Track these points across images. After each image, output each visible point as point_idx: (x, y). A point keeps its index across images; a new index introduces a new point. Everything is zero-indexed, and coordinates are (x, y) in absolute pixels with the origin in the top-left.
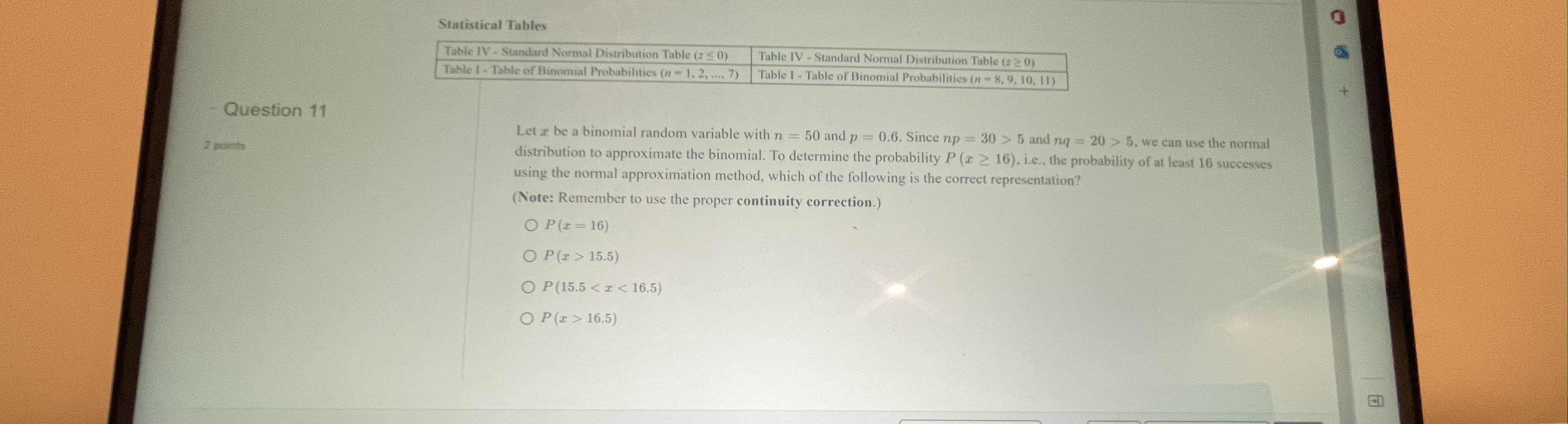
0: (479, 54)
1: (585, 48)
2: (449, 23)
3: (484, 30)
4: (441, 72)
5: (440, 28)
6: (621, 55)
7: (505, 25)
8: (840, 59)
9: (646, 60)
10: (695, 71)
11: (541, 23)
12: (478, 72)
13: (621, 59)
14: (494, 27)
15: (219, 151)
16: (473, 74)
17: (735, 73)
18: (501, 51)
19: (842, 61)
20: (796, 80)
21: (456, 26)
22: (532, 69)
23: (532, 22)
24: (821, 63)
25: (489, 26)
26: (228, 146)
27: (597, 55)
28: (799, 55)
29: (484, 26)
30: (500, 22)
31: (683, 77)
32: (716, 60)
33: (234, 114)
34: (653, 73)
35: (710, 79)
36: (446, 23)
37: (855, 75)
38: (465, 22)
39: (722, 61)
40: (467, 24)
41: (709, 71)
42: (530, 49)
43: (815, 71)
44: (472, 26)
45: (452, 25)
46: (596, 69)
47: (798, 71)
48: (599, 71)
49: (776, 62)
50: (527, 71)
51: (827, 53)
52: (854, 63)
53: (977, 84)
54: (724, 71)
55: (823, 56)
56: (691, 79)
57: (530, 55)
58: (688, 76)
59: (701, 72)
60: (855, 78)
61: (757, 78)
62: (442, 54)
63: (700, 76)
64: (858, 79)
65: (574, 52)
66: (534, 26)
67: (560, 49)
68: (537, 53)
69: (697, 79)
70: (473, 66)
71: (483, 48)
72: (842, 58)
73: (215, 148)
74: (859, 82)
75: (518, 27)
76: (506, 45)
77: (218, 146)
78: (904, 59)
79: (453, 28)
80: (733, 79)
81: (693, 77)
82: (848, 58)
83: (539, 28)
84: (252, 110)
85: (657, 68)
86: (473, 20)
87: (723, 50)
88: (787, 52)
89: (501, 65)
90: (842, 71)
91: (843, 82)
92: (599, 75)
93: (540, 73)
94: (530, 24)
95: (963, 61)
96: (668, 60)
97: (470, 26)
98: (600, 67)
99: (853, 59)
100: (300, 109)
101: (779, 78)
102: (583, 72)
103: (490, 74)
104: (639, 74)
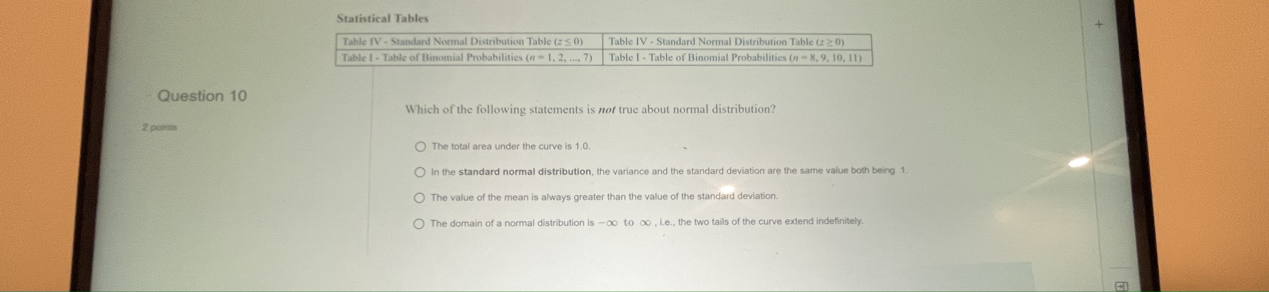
0: (372, 44)
1: (461, 38)
2: (346, 17)
3: (375, 23)
4: (340, 62)
5: (338, 22)
6: (492, 43)
7: (393, 18)
8: (679, 43)
9: (513, 46)
10: (555, 55)
11: (423, 16)
12: (371, 60)
13: (492, 46)
14: (384, 20)
15: (155, 132)
16: (367, 62)
17: (589, 56)
18: (390, 42)
19: (680, 44)
20: (641, 62)
21: (352, 20)
22: (417, 56)
23: (416, 15)
24: (663, 46)
25: (379, 20)
26: (163, 128)
27: (472, 44)
28: (644, 40)
29: (375, 20)
30: (389, 16)
31: (546, 61)
32: (573, 46)
33: (166, 100)
34: (520, 58)
35: (568, 62)
36: (343, 18)
37: (691, 56)
38: (359, 17)
39: (578, 46)
40: (361, 18)
41: (569, 56)
42: (415, 38)
43: (657, 53)
44: (365, 20)
45: (348, 20)
46: (472, 55)
47: (642, 54)
48: (474, 57)
49: (624, 46)
50: (412, 58)
51: (668, 38)
52: (690, 46)
53: (795, 63)
54: (580, 55)
55: (664, 40)
56: (552, 63)
57: (415, 44)
58: (550, 60)
59: (561, 56)
60: (692, 59)
61: (607, 60)
62: (341, 45)
63: (560, 60)
64: (694, 59)
65: (452, 41)
66: (417, 19)
67: (440, 38)
68: (421, 42)
69: (557, 62)
70: (366, 54)
71: (375, 39)
72: (680, 42)
73: (152, 130)
74: (695, 62)
75: (405, 20)
76: (393, 36)
77: (155, 128)
78: (733, 41)
79: (350, 22)
80: (588, 62)
81: (554, 60)
82: (685, 42)
83: (422, 20)
84: (182, 97)
85: (523, 54)
86: (366, 15)
87: (579, 36)
88: (633, 38)
89: (391, 53)
90: (680, 53)
91: (681, 62)
92: (474, 60)
93: (424, 60)
94: (414, 17)
95: (784, 42)
96: (533, 46)
97: (363, 20)
98: (474, 53)
99: (689, 43)
100: (221, 94)
101: (627, 60)
102: (461, 58)
103: (381, 61)
104: (507, 59)
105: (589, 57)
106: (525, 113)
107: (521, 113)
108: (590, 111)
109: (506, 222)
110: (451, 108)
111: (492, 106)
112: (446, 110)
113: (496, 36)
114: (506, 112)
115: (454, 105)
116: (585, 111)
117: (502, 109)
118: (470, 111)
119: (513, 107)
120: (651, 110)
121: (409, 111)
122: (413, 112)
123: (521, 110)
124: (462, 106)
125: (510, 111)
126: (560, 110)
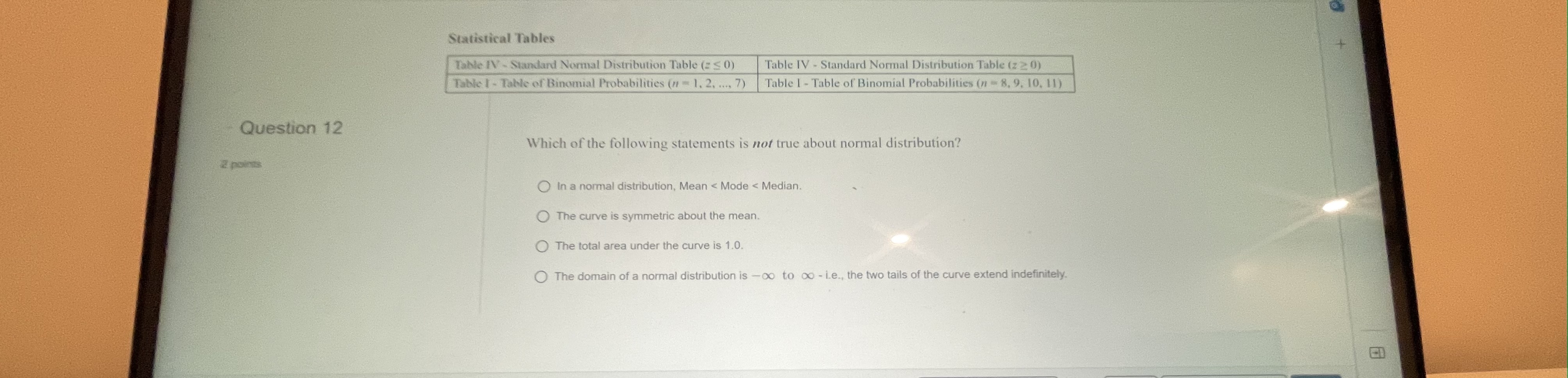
0: (488, 67)
1: (592, 60)
2: (459, 38)
3: (494, 44)
4: (451, 86)
5: (450, 42)
6: (629, 66)
7: (514, 38)
8: (846, 66)
9: (654, 70)
10: (702, 81)
11: (549, 34)
12: (487, 86)
13: (629, 70)
14: (503, 40)
15: (235, 170)
16: (484, 89)
18: (509, 65)
19: (848, 67)
20: (803, 88)
21: (466, 40)
22: (541, 82)
23: (541, 35)
24: (827, 70)
25: (497, 40)
26: (244, 165)
27: (605, 67)
28: (805, 63)
29: (493, 40)
30: (509, 35)
31: (691, 87)
32: (723, 69)
33: (250, 133)
34: (661, 83)
35: (717, 89)
36: (456, 38)
37: (862, 81)
38: (474, 36)
39: (729, 70)
40: (476, 38)
41: (717, 81)
42: (539, 61)
43: (822, 78)
44: (481, 40)
45: (461, 39)
46: (605, 81)
47: (804, 79)
48: (607, 83)
49: (783, 70)
50: (536, 84)
51: (833, 60)
52: (860, 70)
53: (983, 89)
54: (731, 80)
55: (829, 63)
56: (698, 89)
57: (539, 67)
58: (696, 86)
59: (709, 81)
60: (862, 85)
61: (763, 87)
62: (452, 68)
63: (707, 87)
64: (864, 85)
65: (582, 65)
66: (542, 39)
67: (568, 61)
68: (545, 66)
69: (705, 89)
70: (482, 79)
71: (493, 62)
72: (848, 65)
73: (232, 167)
74: (865, 89)
75: (527, 40)
76: (514, 58)
77: (235, 165)
78: (910, 64)
79: (463, 42)
80: (740, 89)
81: (701, 87)
82: (854, 65)
83: (547, 40)
85: (665, 79)
86: (482, 33)
87: (730, 59)
88: (793, 60)
89: (510, 78)
90: (848, 78)
91: (849, 89)
92: (607, 86)
93: (549, 85)
94: (538, 36)
95: (970, 65)
96: (676, 70)
97: (479, 40)
98: (608, 78)
99: (859, 66)
100: (314, 126)
101: (786, 86)
102: (592, 84)
103: (500, 87)
104: (646, 85)
105: (742, 82)
106: (666, 148)
107: (662, 147)
108: (743, 145)
109: (643, 275)
110: (580, 142)
111: (628, 139)
112: (574, 144)
113: (633, 58)
114: (645, 146)
115: (584, 139)
116: (737, 145)
117: (639, 142)
118: (602, 145)
119: (652, 141)
120: (814, 144)
121: (531, 145)
122: (536, 146)
123: (662, 143)
124: (593, 139)
125: (648, 145)
126: (707, 144)
